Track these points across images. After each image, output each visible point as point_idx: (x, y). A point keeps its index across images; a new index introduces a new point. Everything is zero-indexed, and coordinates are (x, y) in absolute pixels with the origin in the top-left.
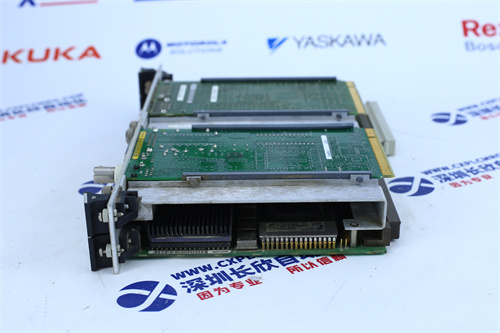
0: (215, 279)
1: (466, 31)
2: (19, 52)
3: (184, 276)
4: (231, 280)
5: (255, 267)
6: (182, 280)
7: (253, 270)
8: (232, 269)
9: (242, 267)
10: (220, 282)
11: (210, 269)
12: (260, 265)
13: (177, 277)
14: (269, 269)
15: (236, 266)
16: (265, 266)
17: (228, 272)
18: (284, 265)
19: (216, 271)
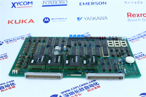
0: (71, 94)
1: (128, 16)
2: (12, 21)
3: (64, 93)
4: (75, 94)
5: (80, 90)
6: (63, 94)
7: (79, 91)
8: (74, 91)
9: (77, 90)
10: (72, 95)
11: (70, 91)
12: (81, 89)
13: (62, 93)
14: (83, 90)
15: (75, 90)
16: (82, 90)
17: (74, 92)
18: (86, 89)
19: (71, 91)
